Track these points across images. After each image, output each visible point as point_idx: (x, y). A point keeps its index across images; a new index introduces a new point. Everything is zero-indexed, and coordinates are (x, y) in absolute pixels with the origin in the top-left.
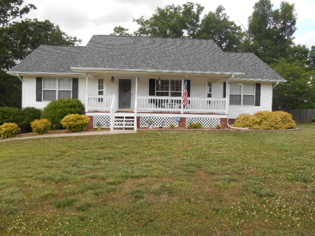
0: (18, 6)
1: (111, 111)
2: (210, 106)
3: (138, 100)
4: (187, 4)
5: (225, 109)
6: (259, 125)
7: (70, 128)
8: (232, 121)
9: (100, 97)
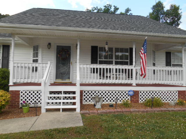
2: (154, 77)
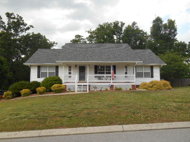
0: (24, 27)
1: (76, 82)
3: (89, 76)
4: (115, 22)
5: (134, 80)
6: (152, 88)
7: (55, 91)
8: (138, 86)
9: (70, 75)
